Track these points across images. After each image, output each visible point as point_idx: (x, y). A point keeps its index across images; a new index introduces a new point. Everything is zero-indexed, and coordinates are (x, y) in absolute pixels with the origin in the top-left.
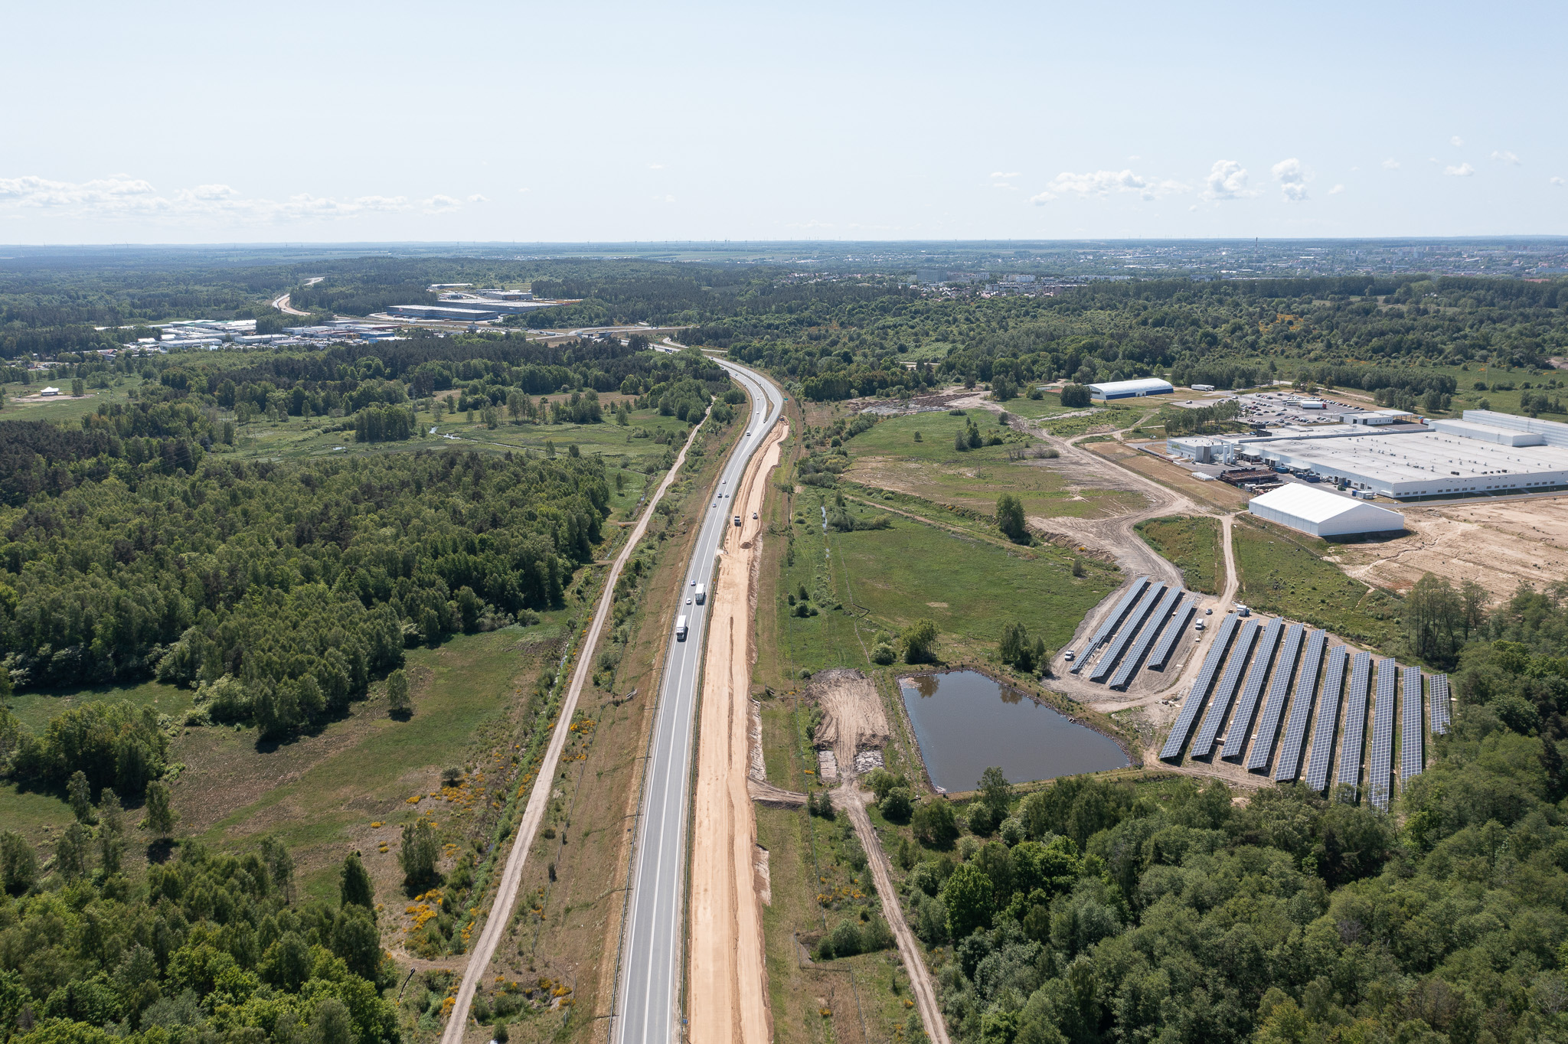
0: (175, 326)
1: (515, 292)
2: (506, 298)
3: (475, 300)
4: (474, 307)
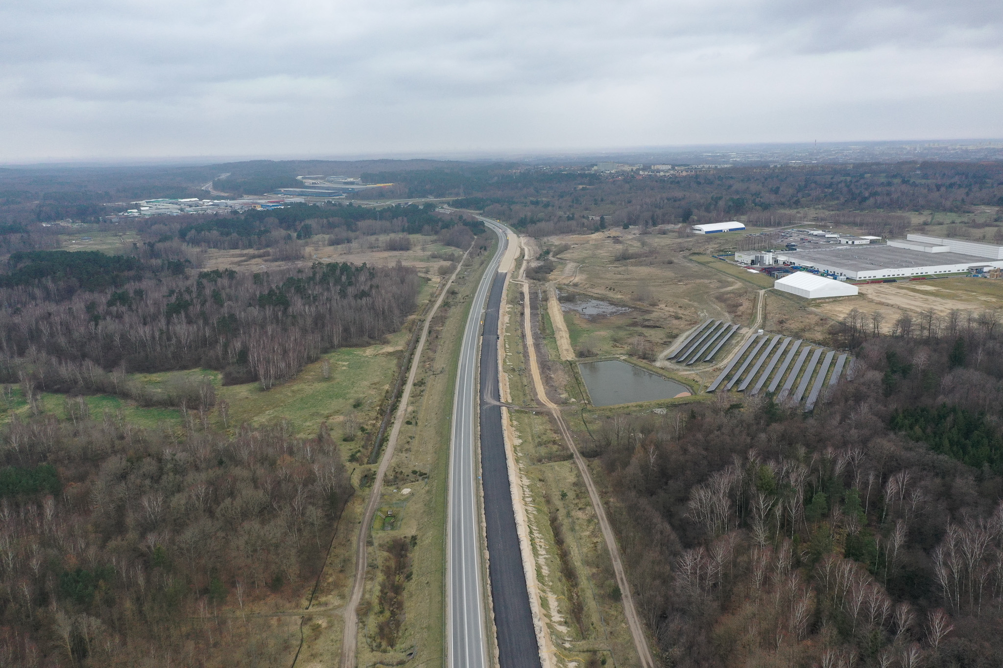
0: (146, 202)
1: (352, 180)
2: (346, 183)
3: (327, 185)
4: (327, 189)
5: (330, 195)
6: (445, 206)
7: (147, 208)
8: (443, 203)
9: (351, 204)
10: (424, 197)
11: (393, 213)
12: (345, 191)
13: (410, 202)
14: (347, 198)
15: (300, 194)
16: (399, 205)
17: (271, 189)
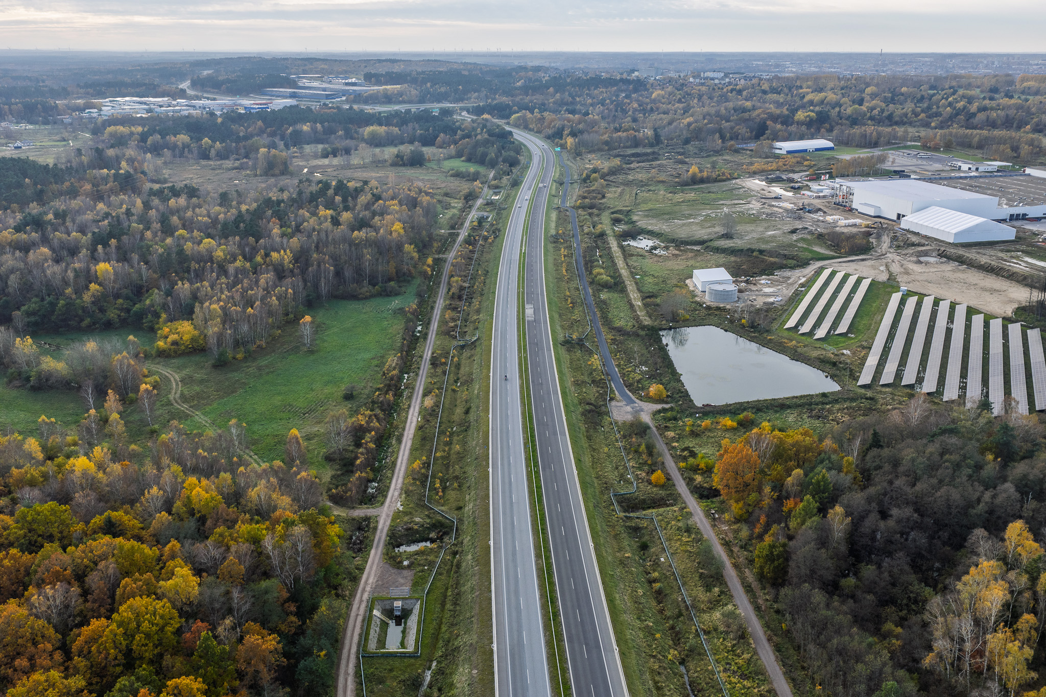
0: (111, 101)
1: (354, 80)
2: (347, 84)
3: (325, 85)
4: (324, 90)
5: (328, 97)
6: (464, 113)
7: (109, 108)
8: (462, 109)
9: (351, 108)
10: (439, 101)
11: (402, 119)
12: (344, 93)
13: (422, 107)
14: (347, 101)
15: (293, 96)
16: (408, 111)
17: (258, 89)
